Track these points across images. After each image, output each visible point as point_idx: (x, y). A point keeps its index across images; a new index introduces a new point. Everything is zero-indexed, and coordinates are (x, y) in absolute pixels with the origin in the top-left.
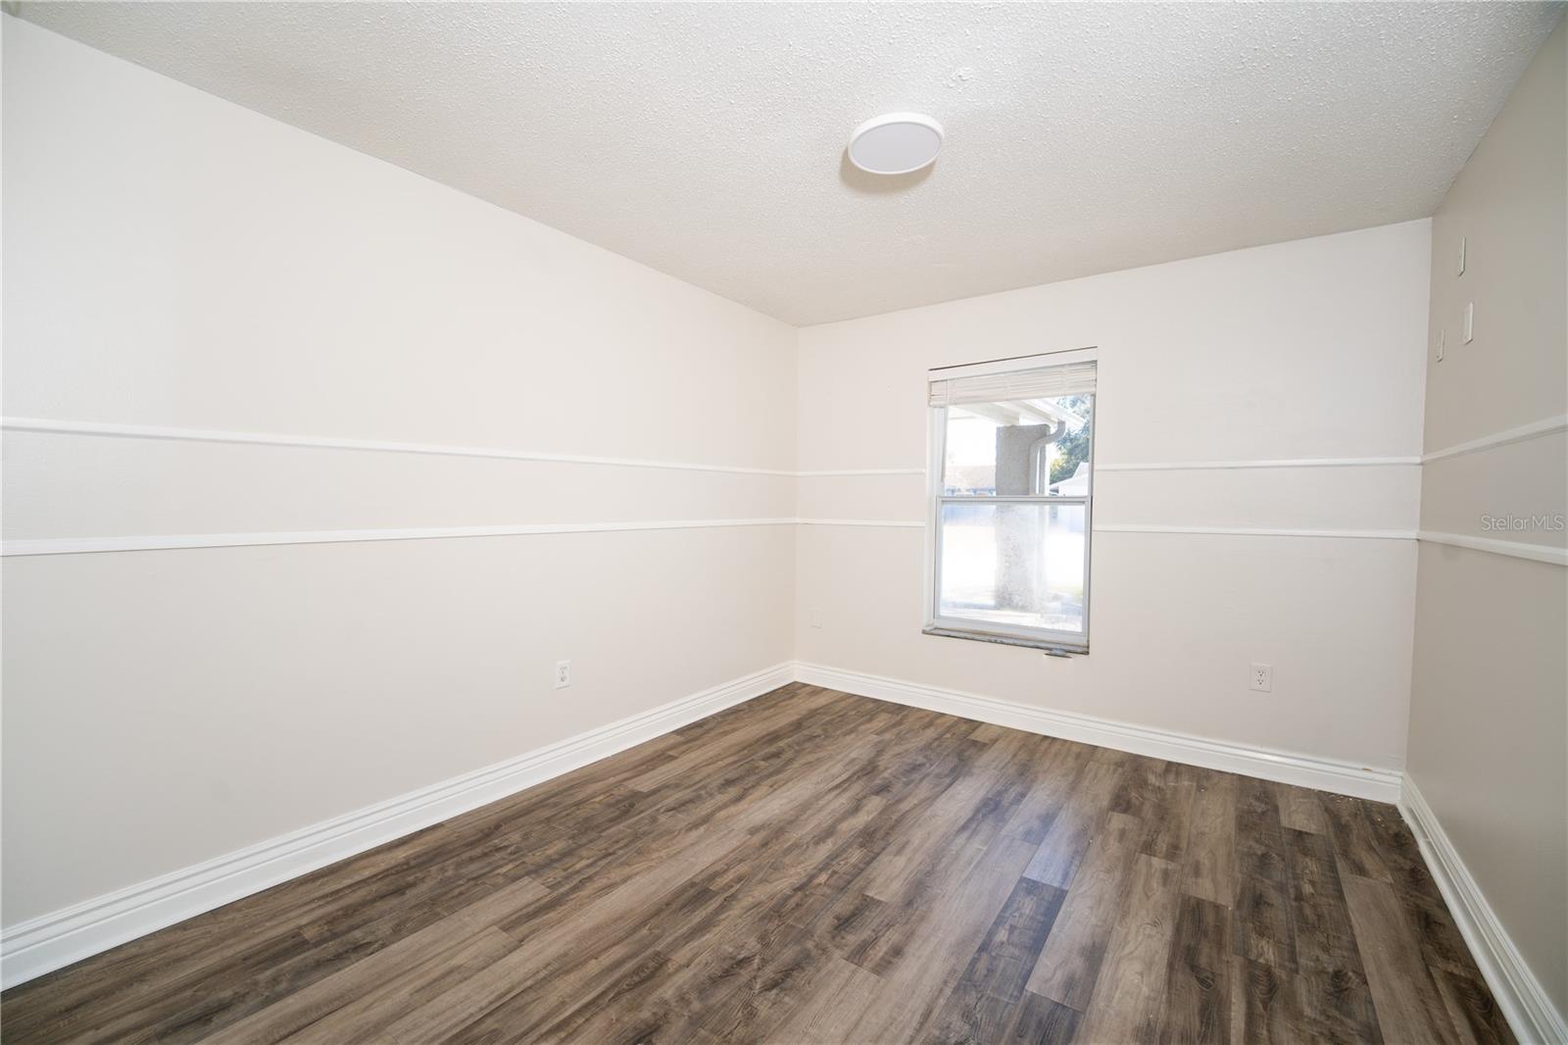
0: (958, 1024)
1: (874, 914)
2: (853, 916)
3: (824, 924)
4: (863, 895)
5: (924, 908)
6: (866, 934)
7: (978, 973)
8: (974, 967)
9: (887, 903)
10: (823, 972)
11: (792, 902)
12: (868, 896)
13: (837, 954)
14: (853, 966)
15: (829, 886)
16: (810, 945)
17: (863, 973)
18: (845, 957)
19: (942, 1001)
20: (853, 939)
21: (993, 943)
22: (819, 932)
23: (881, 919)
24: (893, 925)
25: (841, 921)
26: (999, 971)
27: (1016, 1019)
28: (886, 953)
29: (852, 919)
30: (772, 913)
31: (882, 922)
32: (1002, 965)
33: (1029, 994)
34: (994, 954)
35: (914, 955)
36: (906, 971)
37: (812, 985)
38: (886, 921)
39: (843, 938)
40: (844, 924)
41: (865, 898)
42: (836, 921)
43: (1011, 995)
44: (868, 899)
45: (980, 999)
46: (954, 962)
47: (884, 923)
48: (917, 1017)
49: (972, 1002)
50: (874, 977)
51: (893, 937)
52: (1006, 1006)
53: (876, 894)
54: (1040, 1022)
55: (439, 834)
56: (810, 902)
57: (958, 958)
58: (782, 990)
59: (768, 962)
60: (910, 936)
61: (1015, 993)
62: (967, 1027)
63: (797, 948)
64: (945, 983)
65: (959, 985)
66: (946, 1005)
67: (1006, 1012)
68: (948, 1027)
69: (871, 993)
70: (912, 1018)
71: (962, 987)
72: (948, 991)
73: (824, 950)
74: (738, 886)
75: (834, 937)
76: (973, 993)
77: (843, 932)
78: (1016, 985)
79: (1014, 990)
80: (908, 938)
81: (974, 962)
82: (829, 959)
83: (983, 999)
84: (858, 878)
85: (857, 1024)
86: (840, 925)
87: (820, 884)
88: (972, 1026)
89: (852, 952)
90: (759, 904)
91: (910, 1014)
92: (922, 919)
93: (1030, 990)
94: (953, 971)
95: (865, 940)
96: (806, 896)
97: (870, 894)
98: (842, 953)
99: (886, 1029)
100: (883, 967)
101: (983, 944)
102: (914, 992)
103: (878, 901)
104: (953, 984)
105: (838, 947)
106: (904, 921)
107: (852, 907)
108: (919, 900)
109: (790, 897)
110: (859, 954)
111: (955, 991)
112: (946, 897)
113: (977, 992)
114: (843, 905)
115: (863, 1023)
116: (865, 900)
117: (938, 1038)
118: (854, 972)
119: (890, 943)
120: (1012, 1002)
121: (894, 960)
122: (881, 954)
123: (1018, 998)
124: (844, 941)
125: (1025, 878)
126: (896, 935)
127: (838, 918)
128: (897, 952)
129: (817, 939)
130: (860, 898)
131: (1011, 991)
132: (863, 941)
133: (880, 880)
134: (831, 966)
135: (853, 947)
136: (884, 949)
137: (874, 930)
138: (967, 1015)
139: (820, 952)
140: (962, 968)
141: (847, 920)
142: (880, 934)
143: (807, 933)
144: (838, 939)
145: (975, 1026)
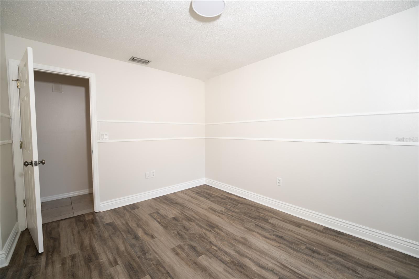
0: (150, 257)
7: (160, 267)
8: (163, 267)
9: (197, 258)
19: (157, 256)
21: (169, 277)
26: (158, 272)
27: (143, 267)
32: (159, 274)
33: (147, 275)
34: (164, 274)
43: (149, 271)
45: (153, 264)
46: (167, 264)
48: (156, 251)
49: (153, 262)
52: (147, 268)
54: (138, 272)
55: (243, 200)
57: (168, 265)
60: (182, 259)
61: (149, 272)
62: (148, 258)
65: (159, 262)
66: (156, 257)
67: (146, 267)
68: (150, 255)
69: (167, 246)
70: (157, 250)
71: (158, 262)
76: (155, 263)
78: (151, 273)
79: (150, 272)
80: (181, 258)
81: (165, 269)
83: (152, 264)
88: (148, 259)
91: (158, 250)
93: (147, 276)
94: (164, 262)
101: (169, 273)
102: (163, 253)
104: (161, 261)
111: (158, 260)
112: (195, 274)
113: (155, 264)
117: (149, 252)
119: (181, 254)
120: (147, 270)
123: (147, 271)
131: (150, 271)
133: (210, 260)
138: (150, 259)
140: (164, 265)
145: (147, 259)
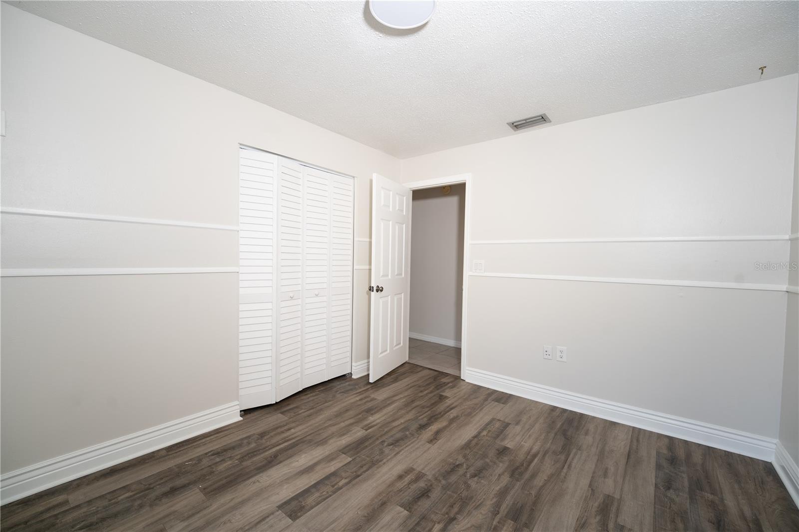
1: (407, 498)
2: (420, 497)
3: (435, 494)
4: (410, 512)
5: (376, 500)
6: (414, 487)
10: (437, 470)
11: (456, 509)
12: (407, 511)
13: (430, 477)
14: (423, 471)
15: (432, 521)
16: (443, 482)
17: (419, 469)
18: (425, 476)
20: (422, 484)
22: (439, 489)
23: (404, 495)
24: (398, 491)
25: (426, 495)
28: (406, 477)
29: (420, 495)
30: (467, 501)
31: (403, 493)
35: (393, 475)
36: (399, 469)
37: (441, 465)
38: (401, 493)
39: (426, 485)
40: (425, 493)
41: (409, 510)
42: (429, 495)
44: (408, 508)
47: (402, 492)
50: (415, 467)
51: (400, 485)
53: (402, 512)
56: (445, 509)
58: (454, 464)
59: (463, 475)
63: (450, 481)
64: (384, 463)
72: (385, 460)
73: (436, 479)
74: (495, 523)
75: (431, 485)
77: (426, 488)
82: (434, 475)
84: (411, 527)
85: (425, 452)
86: (427, 492)
87: (439, 523)
89: (422, 478)
90: (476, 508)
92: (380, 494)
95: (415, 483)
96: (447, 513)
97: (406, 512)
98: (427, 478)
99: (414, 451)
100: (409, 471)
103: (402, 507)
105: (429, 480)
106: (391, 493)
107: (419, 503)
108: (376, 506)
109: (457, 513)
110: (420, 477)
114: (424, 505)
115: (422, 453)
116: (410, 508)
118: (423, 469)
121: (404, 473)
122: (409, 476)
124: (426, 483)
125: (292, 520)
126: (398, 485)
127: (428, 497)
128: (400, 477)
129: (440, 485)
130: (413, 510)
132: (416, 482)
134: (433, 472)
135: (423, 479)
136: (406, 479)
137: (409, 488)
139: (438, 478)
141: (423, 495)
142: (406, 486)
143: (445, 488)
144: (429, 484)
